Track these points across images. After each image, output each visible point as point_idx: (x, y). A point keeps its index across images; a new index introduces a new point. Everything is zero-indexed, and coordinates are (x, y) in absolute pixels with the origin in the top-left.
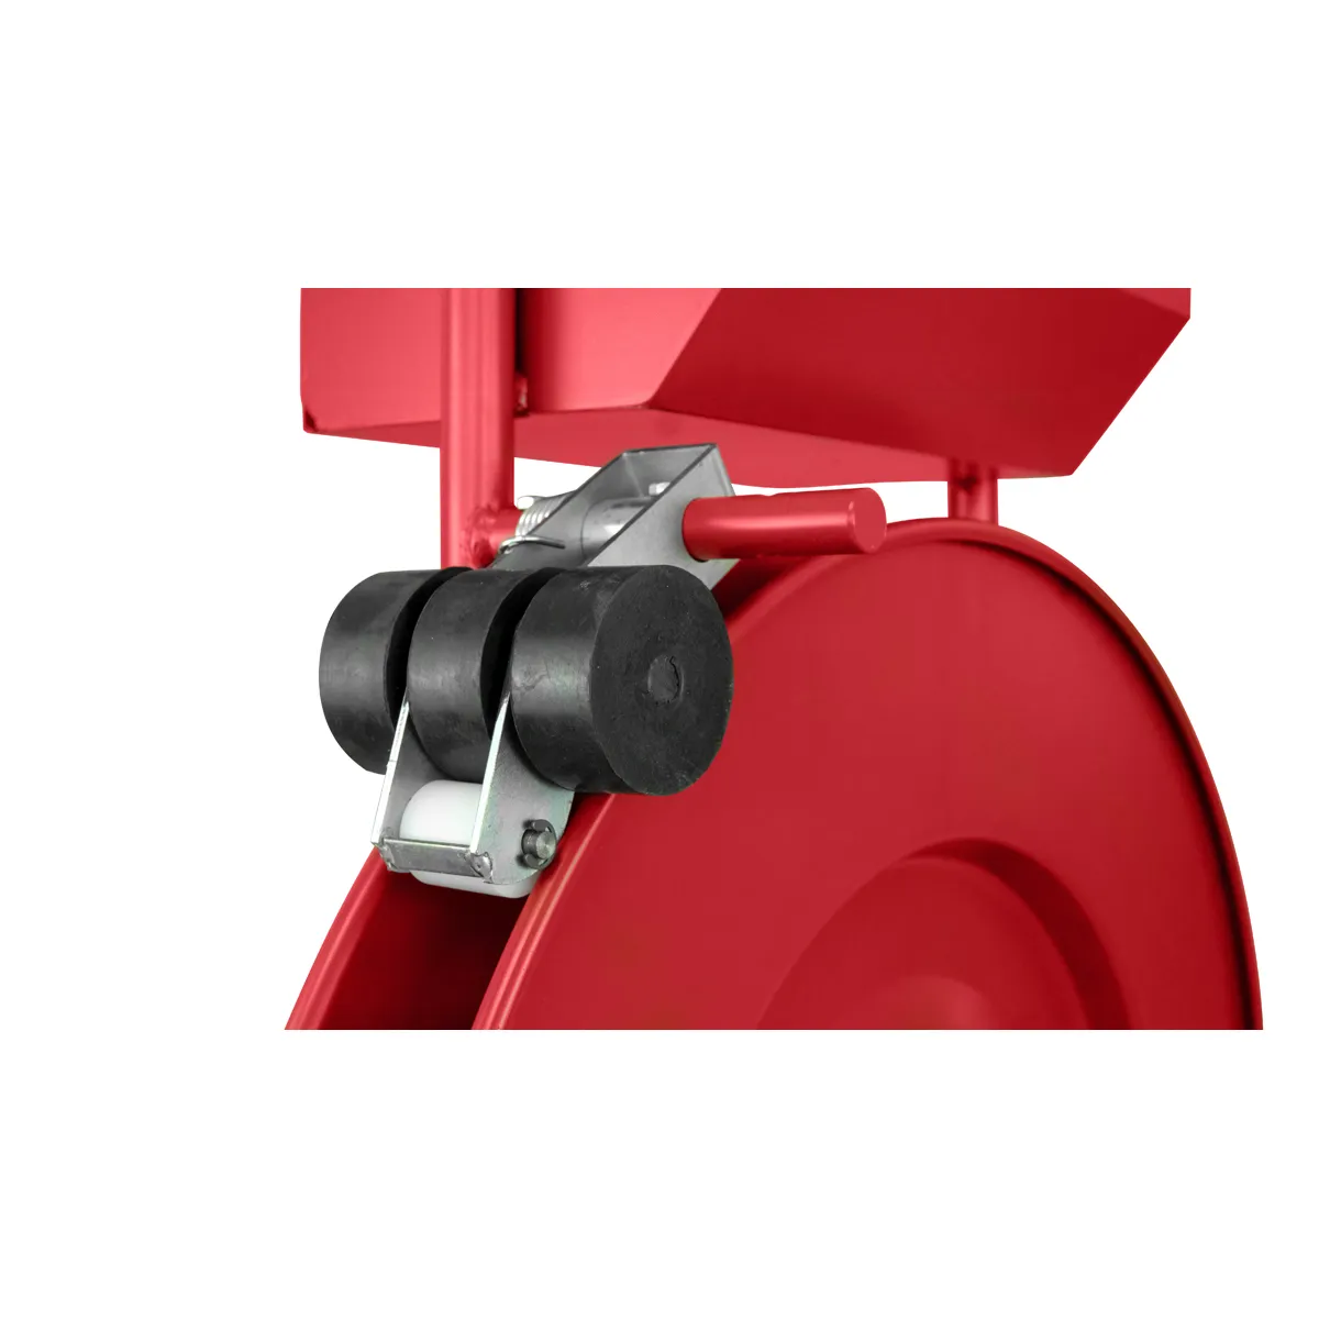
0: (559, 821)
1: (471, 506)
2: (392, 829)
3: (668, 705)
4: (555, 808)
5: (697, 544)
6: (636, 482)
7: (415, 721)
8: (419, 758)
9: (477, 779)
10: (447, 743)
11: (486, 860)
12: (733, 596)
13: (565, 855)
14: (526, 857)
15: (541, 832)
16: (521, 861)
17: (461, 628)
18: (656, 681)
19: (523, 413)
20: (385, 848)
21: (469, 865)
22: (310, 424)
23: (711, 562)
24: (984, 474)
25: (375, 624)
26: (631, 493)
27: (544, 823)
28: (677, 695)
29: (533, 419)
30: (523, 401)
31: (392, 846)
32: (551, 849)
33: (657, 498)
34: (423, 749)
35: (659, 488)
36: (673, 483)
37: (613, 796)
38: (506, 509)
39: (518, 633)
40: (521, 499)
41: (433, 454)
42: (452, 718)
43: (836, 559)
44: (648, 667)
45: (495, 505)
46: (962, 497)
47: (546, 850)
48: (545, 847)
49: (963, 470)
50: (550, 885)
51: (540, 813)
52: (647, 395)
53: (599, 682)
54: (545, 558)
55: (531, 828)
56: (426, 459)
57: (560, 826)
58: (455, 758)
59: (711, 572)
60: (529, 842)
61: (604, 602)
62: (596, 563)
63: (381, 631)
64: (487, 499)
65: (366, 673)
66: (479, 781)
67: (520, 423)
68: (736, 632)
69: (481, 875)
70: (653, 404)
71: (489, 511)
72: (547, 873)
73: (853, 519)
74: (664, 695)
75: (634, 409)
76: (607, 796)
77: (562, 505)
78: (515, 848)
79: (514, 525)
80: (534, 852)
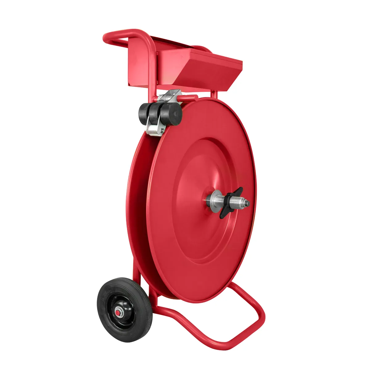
0: (165, 129)
1: (152, 96)
2: (147, 130)
4: (164, 127)
5: (178, 100)
6: (171, 93)
7: (150, 119)
9: (157, 125)
10: (153, 121)
11: (158, 132)
12: (183, 106)
16: (161, 132)
17: (155, 109)
18: (175, 114)
19: (157, 85)
20: (147, 132)
21: (156, 133)
22: (129, 85)
24: (215, 91)
25: (145, 109)
26: (171, 95)
28: (177, 116)
29: (159, 85)
30: (158, 83)
33: (174, 95)
35: (174, 94)
36: (176, 94)
38: (156, 96)
39: (161, 109)
40: (157, 95)
41: (147, 89)
42: (154, 118)
43: (194, 102)
46: (212, 94)
48: (164, 131)
49: (212, 90)
52: (172, 83)
53: (170, 114)
54: (162, 102)
55: (162, 129)
56: (146, 90)
58: (154, 122)
59: (180, 103)
60: (162, 131)
61: (170, 106)
62: (168, 102)
63: (146, 109)
64: (154, 95)
65: (144, 114)
67: (157, 86)
68: (183, 110)
70: (173, 84)
71: (154, 96)
72: (163, 134)
73: (195, 98)
74: (175, 116)
75: (171, 85)
77: (163, 96)
78: (161, 131)
79: (157, 98)
80: (162, 132)
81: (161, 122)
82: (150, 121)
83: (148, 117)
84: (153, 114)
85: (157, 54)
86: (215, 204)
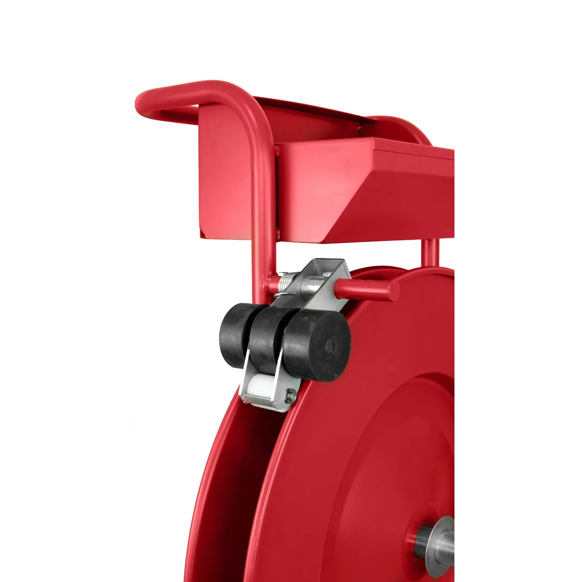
0: (297, 388)
1: (263, 275)
2: (245, 390)
3: (331, 354)
4: (296, 384)
5: (339, 294)
7: (252, 357)
8: (252, 367)
10: (262, 364)
11: (276, 403)
13: (299, 399)
14: (288, 401)
15: (292, 393)
16: (286, 401)
18: (328, 347)
19: (279, 240)
20: (243, 397)
21: (270, 404)
22: (203, 236)
23: (342, 300)
24: (435, 239)
25: (239, 322)
26: (317, 274)
27: (293, 390)
28: (334, 350)
30: (279, 237)
31: (245, 397)
32: (295, 398)
33: (328, 278)
34: (254, 365)
36: (331, 275)
37: (312, 381)
38: (274, 275)
39: (285, 331)
40: (280, 270)
44: (326, 343)
45: (270, 273)
47: (293, 398)
50: (295, 408)
51: (292, 387)
52: (322, 240)
54: (290, 299)
55: (289, 391)
57: (297, 389)
58: (264, 368)
60: (289, 395)
61: (312, 326)
63: (239, 328)
64: (267, 270)
65: (235, 338)
66: (274, 375)
69: (274, 407)
70: (324, 242)
71: (269, 275)
72: (293, 406)
73: (389, 291)
74: (331, 351)
76: (310, 381)
77: (294, 278)
78: (284, 398)
79: (277, 282)
80: (290, 399)
81: (283, 370)
82: (252, 363)
83: (248, 352)
84: (261, 341)
85: (275, 152)
86: (437, 555)
